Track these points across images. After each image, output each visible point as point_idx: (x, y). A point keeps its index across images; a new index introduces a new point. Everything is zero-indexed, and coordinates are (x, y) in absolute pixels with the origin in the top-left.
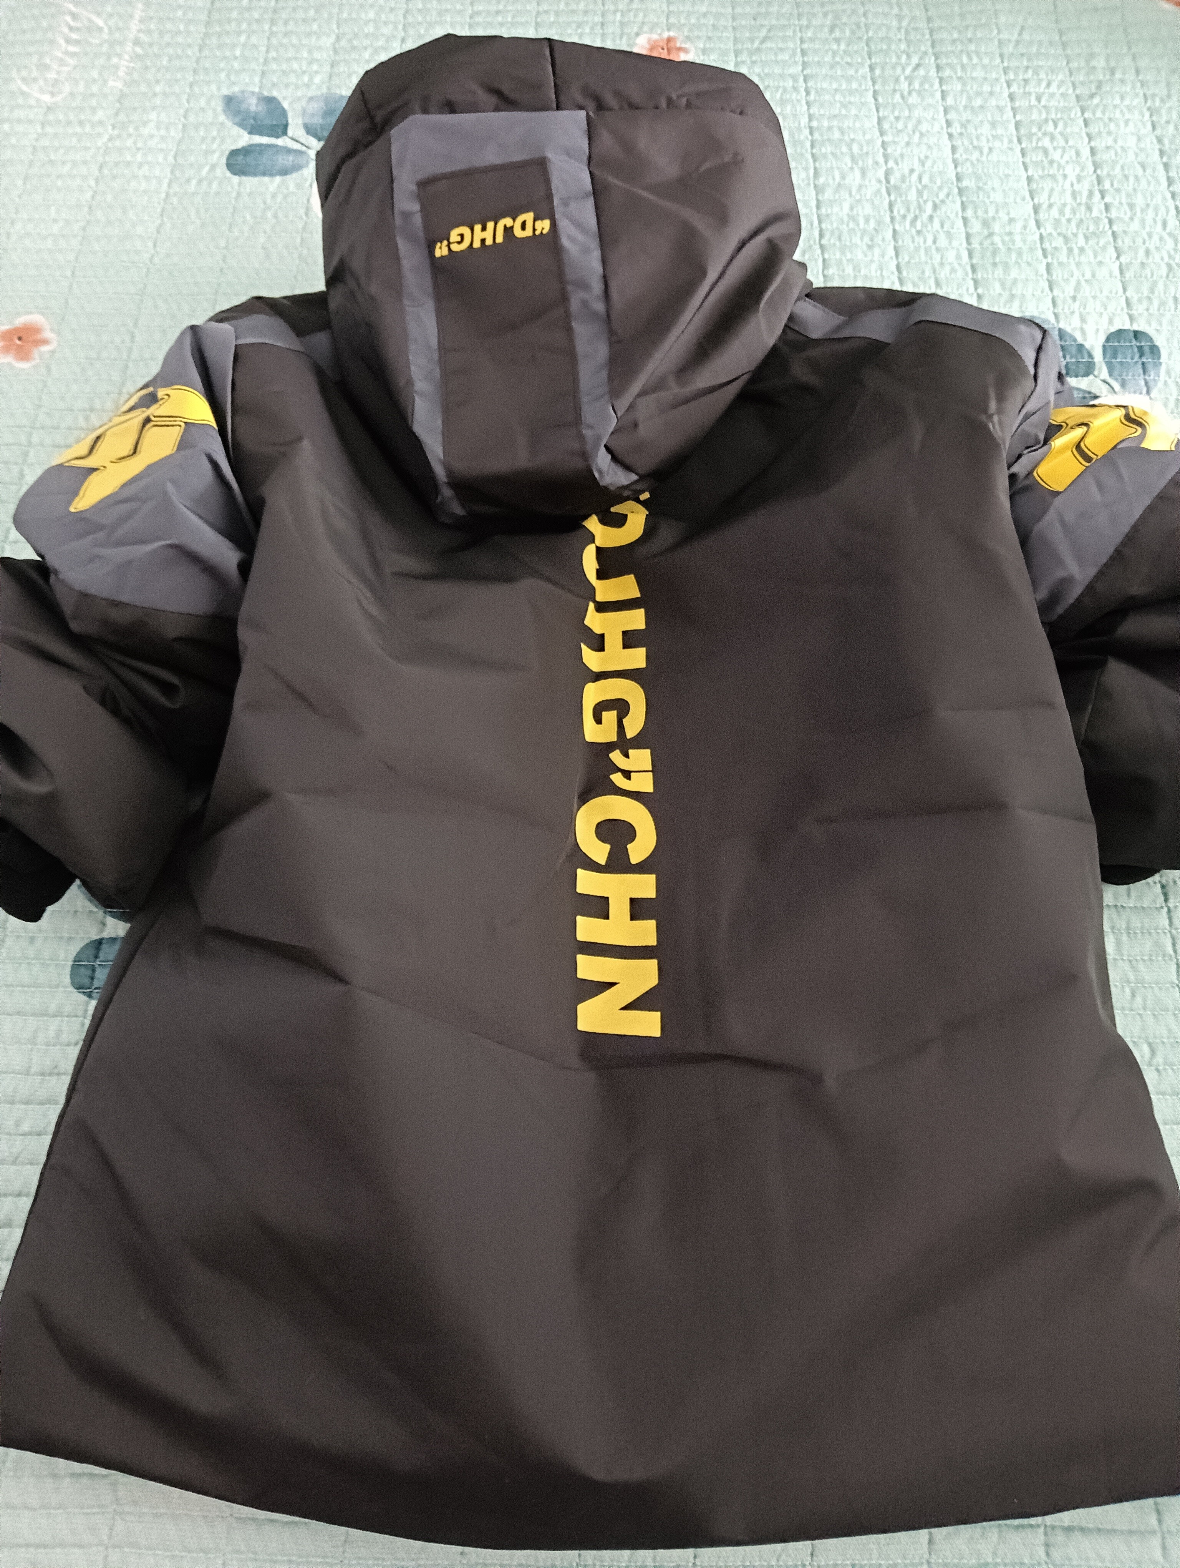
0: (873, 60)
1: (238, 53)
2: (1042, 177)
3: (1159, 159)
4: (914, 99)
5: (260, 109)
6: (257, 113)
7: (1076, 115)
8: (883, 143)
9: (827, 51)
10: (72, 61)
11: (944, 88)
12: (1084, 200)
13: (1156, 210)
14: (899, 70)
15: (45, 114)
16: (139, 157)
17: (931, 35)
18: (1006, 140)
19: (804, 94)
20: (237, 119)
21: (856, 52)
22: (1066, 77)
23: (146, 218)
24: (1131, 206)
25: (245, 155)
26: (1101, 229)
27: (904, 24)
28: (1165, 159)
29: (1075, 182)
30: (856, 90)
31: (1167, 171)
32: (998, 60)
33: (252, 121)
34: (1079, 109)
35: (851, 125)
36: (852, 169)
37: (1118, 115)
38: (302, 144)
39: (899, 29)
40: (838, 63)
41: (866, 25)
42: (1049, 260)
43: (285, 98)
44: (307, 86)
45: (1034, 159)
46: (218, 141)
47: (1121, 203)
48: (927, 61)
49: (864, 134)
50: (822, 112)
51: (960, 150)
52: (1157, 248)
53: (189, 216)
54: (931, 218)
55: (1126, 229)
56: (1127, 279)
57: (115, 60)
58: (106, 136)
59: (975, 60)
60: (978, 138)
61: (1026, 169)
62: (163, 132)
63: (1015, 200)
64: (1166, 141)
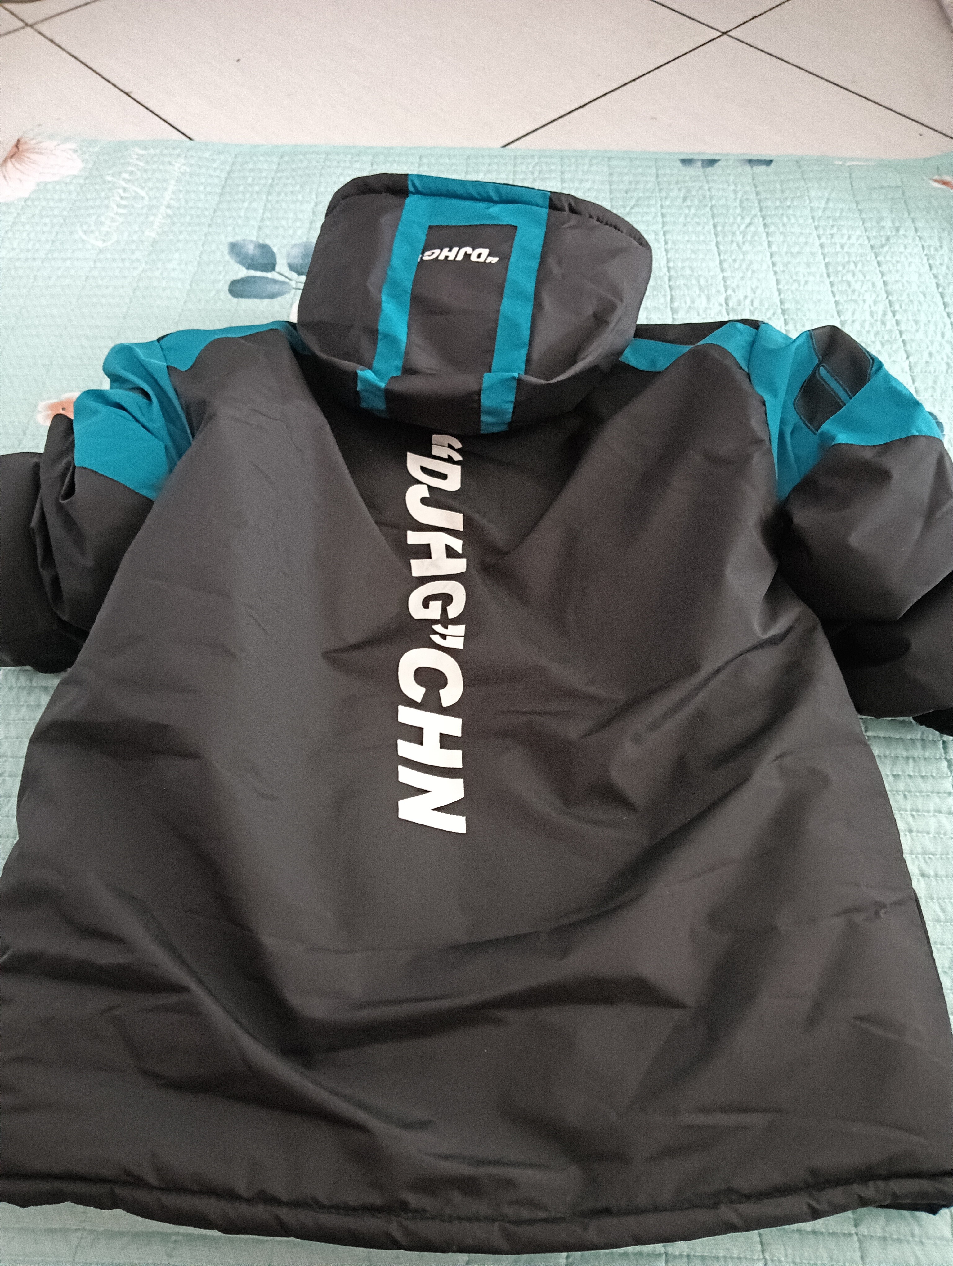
0: (716, 221)
1: (242, 213)
2: (846, 301)
3: (936, 289)
4: (747, 247)
5: (256, 252)
6: (253, 255)
7: (871, 258)
8: (724, 278)
9: (681, 214)
10: (121, 219)
11: (770, 239)
12: (879, 317)
13: (936, 325)
15: (98, 255)
17: (759, 203)
18: (818, 276)
20: (238, 259)
21: (703, 215)
22: (862, 232)
24: (917, 322)
25: (243, 284)
26: (893, 338)
27: (739, 196)
28: (940, 290)
29: (872, 305)
30: (703, 241)
31: (943, 299)
32: (811, 221)
33: (249, 261)
34: (873, 255)
35: (699, 265)
36: (699, 295)
37: (903, 259)
38: (286, 277)
39: (735, 199)
40: (689, 222)
41: (710, 196)
43: (275, 245)
44: (292, 237)
45: (840, 289)
46: (223, 274)
47: (908, 320)
48: (756, 220)
50: (677, 256)
51: (783, 283)
52: (938, 351)
55: (913, 337)
56: (915, 374)
57: (151, 218)
58: (141, 269)
59: (793, 220)
60: (796, 274)
61: (834, 296)
62: (183, 267)
64: (941, 277)
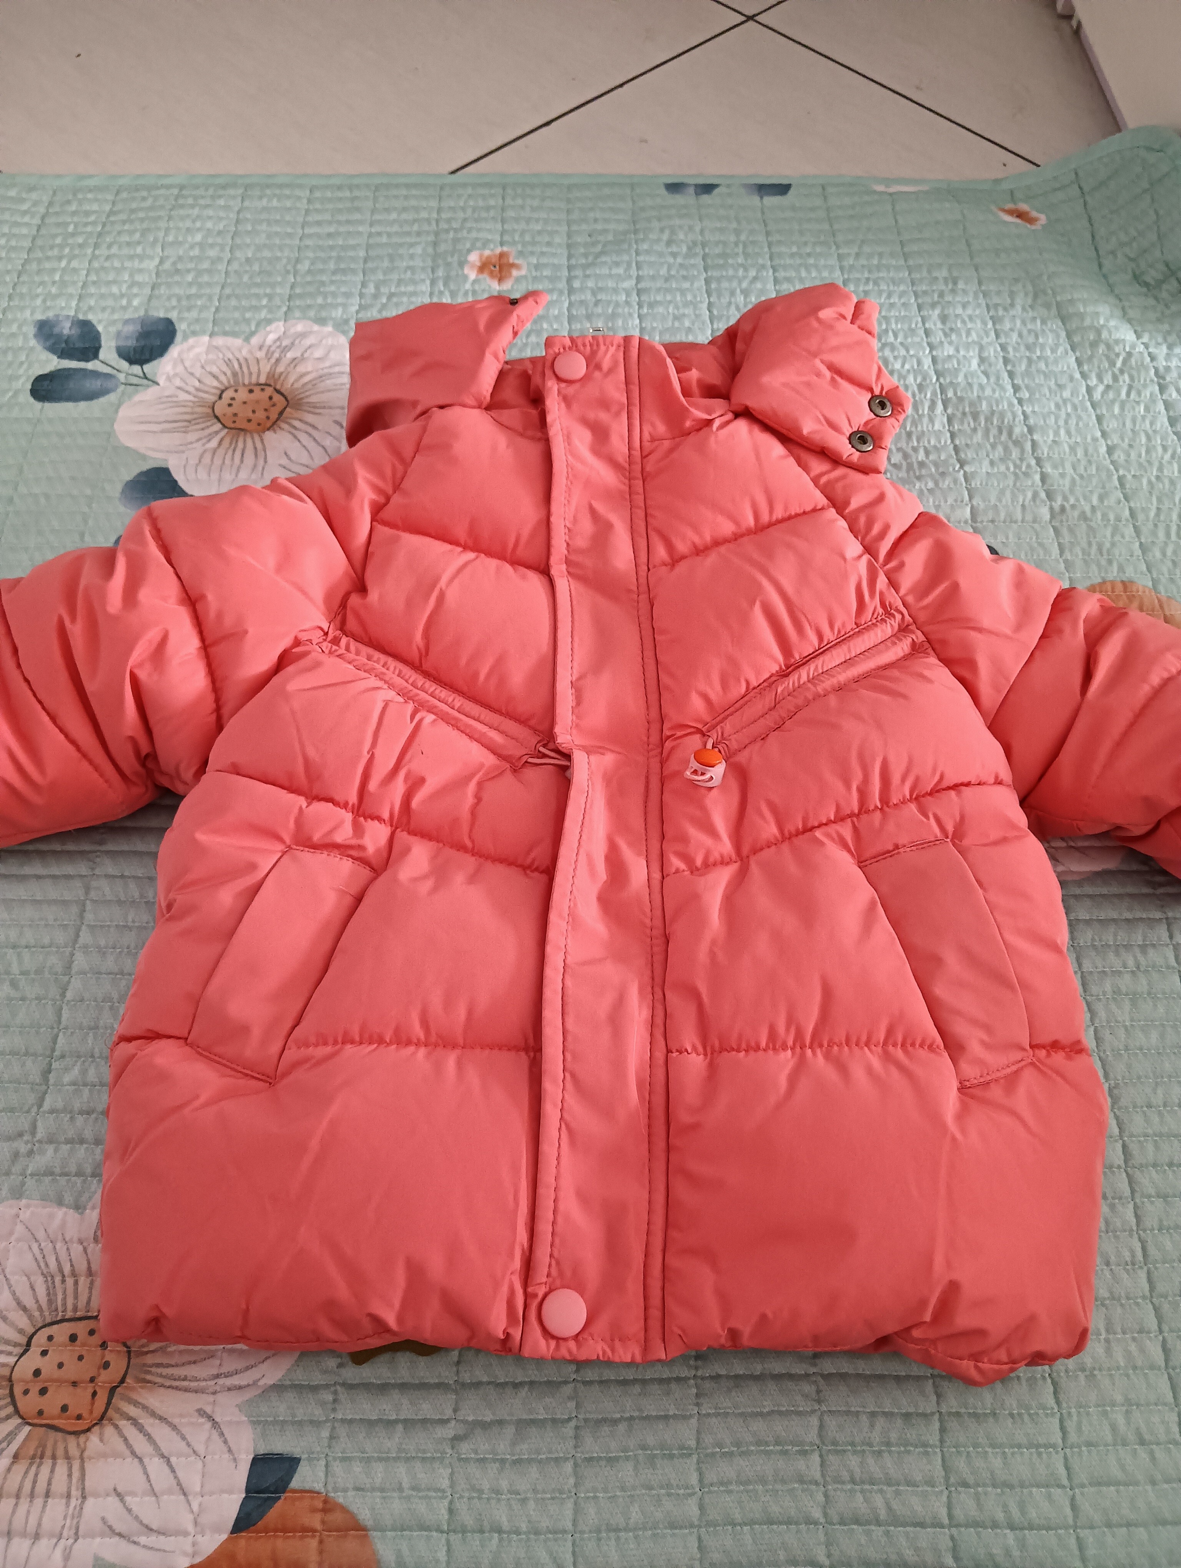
0: (709, 274)
3: (1004, 367)
5: (73, 332)
6: (69, 337)
7: (916, 325)
9: (663, 264)
12: (925, 410)
14: (735, 284)
17: (769, 248)
19: (637, 308)
20: (48, 344)
21: (693, 266)
22: (908, 287)
24: (975, 416)
25: (51, 381)
27: (743, 237)
28: (1009, 368)
29: (916, 391)
30: (691, 302)
31: (1012, 380)
32: (837, 273)
33: (63, 345)
34: (920, 319)
37: (959, 324)
38: (113, 368)
39: (736, 244)
40: (674, 276)
41: (702, 242)
43: (100, 321)
46: (25, 366)
48: (764, 273)
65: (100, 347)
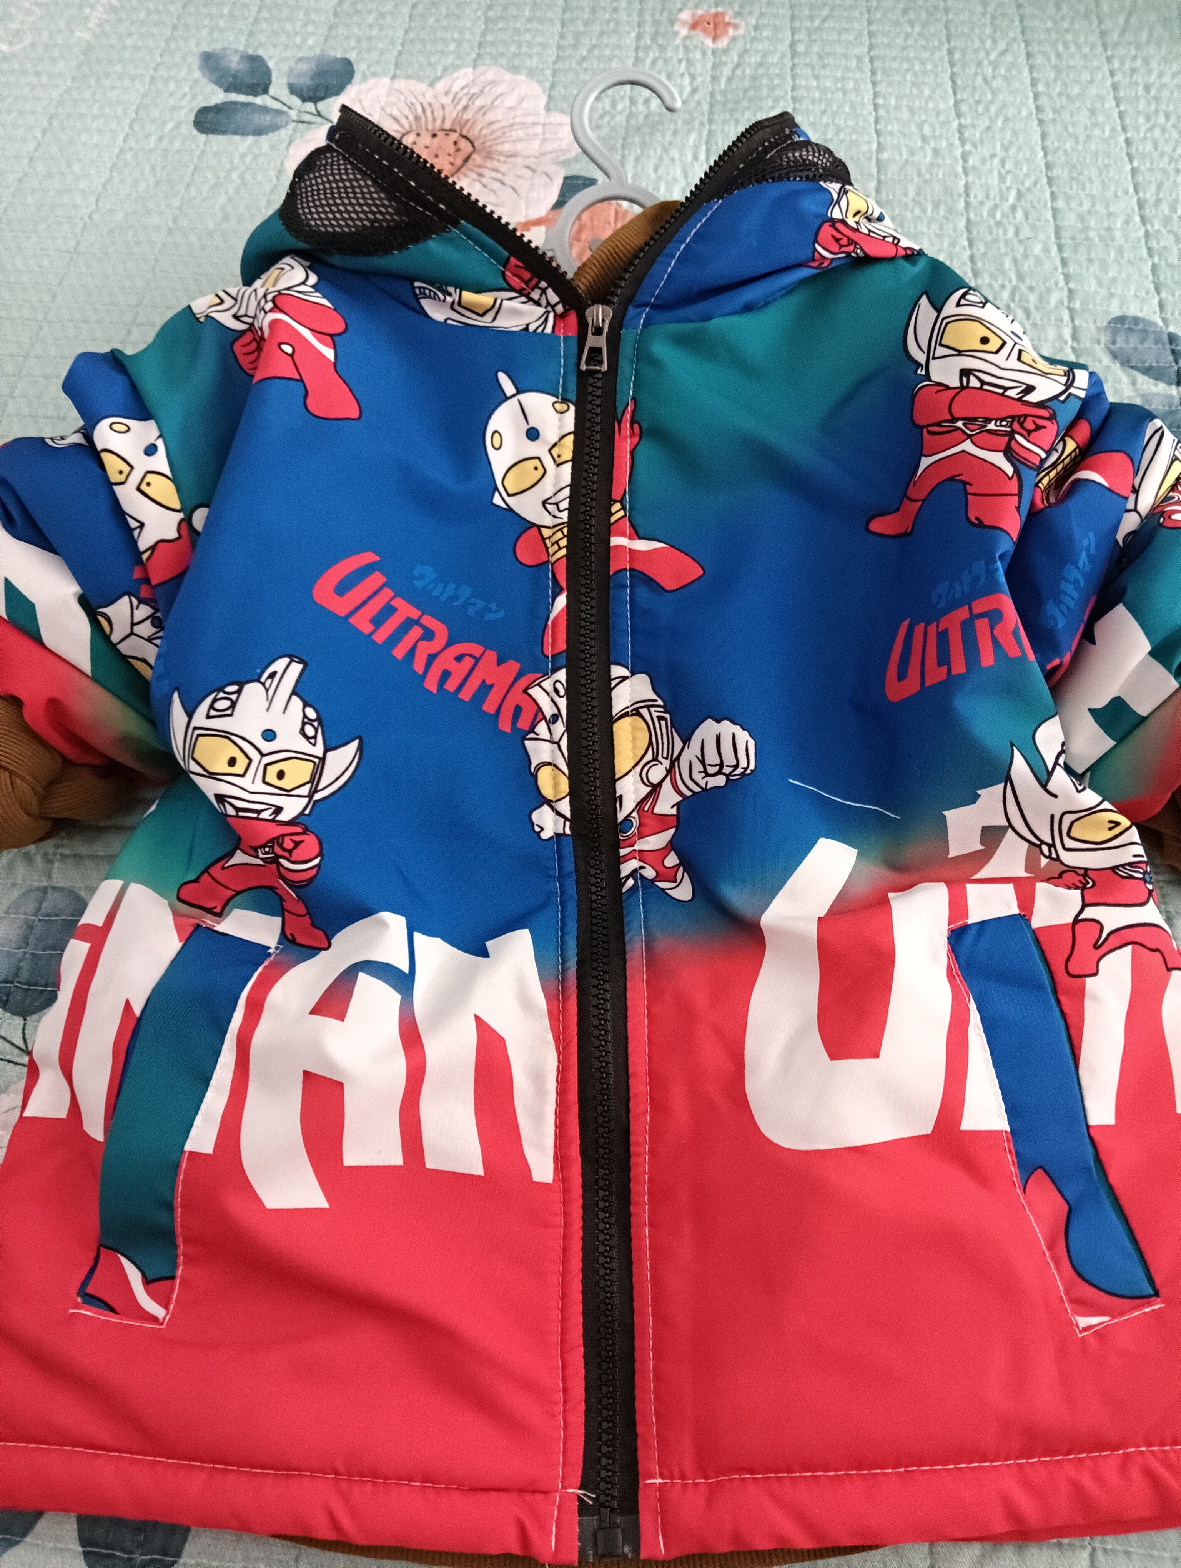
14: (982, 55)
16: (96, 110)
19: (869, 74)
23: (93, 172)
42: (1156, 260)
49: (938, 115)
53: (142, 174)
54: (1013, 208)
63: (1116, 192)
65: (270, 82)
